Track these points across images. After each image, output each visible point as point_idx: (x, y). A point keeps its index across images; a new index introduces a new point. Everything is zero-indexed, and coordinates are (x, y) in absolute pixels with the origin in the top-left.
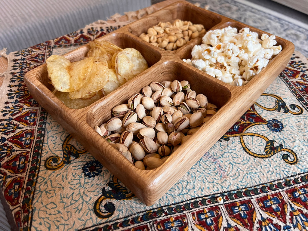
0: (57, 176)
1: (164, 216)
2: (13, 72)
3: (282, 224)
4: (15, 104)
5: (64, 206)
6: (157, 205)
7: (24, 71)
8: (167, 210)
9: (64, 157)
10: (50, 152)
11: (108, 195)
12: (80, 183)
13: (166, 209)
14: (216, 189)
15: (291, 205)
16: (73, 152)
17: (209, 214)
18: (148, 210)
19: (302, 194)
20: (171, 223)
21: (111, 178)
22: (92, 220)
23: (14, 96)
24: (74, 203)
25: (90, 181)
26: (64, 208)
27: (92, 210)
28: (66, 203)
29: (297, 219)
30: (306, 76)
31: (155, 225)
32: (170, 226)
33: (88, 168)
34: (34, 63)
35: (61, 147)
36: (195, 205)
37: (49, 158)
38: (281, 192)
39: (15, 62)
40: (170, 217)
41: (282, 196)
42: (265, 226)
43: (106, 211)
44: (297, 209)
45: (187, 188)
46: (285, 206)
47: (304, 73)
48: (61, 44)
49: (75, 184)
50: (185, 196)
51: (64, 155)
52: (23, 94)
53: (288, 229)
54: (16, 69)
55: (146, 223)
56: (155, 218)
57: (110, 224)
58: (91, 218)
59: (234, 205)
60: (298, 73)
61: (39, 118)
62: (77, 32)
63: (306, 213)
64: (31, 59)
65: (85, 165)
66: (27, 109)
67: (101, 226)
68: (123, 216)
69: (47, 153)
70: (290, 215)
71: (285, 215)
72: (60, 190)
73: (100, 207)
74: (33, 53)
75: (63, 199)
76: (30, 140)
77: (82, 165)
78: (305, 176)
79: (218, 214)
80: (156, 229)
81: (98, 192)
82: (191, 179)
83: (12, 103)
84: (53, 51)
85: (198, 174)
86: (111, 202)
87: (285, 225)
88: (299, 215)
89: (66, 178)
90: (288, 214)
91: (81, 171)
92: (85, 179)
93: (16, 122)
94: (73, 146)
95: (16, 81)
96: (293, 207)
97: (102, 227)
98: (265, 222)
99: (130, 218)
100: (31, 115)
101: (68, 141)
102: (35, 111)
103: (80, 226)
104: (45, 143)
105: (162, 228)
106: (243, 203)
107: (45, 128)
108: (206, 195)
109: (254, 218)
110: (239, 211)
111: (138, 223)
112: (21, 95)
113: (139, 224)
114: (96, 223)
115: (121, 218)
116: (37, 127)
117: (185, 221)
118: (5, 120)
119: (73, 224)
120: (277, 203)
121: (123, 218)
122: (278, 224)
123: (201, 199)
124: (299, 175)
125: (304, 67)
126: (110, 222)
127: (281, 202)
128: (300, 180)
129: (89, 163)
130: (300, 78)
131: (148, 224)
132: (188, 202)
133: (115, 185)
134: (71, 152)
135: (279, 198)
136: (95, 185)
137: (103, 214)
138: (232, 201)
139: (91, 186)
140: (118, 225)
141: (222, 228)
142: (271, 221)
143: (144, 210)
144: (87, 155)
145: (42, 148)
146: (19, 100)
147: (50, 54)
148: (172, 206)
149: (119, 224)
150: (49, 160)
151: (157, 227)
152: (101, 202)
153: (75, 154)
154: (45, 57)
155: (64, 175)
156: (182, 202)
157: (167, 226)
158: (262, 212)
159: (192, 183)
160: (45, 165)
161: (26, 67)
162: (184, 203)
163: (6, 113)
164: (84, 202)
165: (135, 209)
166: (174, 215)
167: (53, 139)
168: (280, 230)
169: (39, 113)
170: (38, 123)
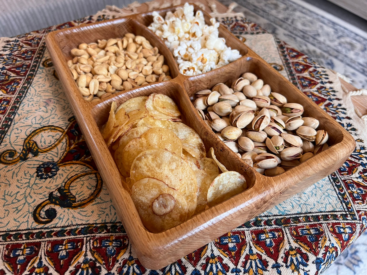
0: (7, 172)
1: (106, 233)
3: (232, 266)
5: (5, 203)
6: (102, 220)
7: (13, 53)
8: (111, 228)
9: (22, 152)
10: (9, 145)
11: (54, 200)
12: (29, 183)
13: (110, 226)
15: (251, 247)
16: (33, 149)
18: (90, 224)
19: (269, 238)
20: (110, 241)
21: (64, 184)
22: (28, 223)
24: (16, 203)
25: (40, 182)
26: (4, 206)
27: (31, 213)
28: (7, 201)
29: (252, 264)
30: (331, 106)
31: (92, 241)
32: (108, 244)
33: (43, 169)
34: (26, 46)
35: (23, 141)
37: (5, 151)
38: (246, 232)
39: (7, 43)
40: (111, 235)
41: (245, 235)
42: (212, 264)
43: (46, 217)
44: (257, 253)
46: (244, 248)
47: (331, 102)
49: (23, 183)
51: (22, 151)
53: (236, 273)
54: (6, 50)
55: (83, 237)
56: (94, 233)
57: (45, 231)
58: (28, 221)
60: (324, 100)
61: (10, 107)
62: (85, 18)
63: (265, 259)
64: (25, 42)
65: (42, 165)
67: (35, 231)
68: (62, 225)
69: (6, 145)
70: (244, 258)
71: (239, 257)
72: (6, 186)
73: (41, 211)
74: (29, 36)
75: (6, 196)
77: (38, 164)
78: (282, 219)
80: (91, 245)
81: (45, 195)
86: (54, 208)
87: (235, 267)
88: (255, 260)
89: (17, 174)
91: (35, 170)
92: (36, 179)
94: (35, 142)
96: (252, 250)
97: (36, 233)
98: (214, 260)
99: (68, 228)
100: (4, 103)
101: (33, 136)
102: (9, 98)
103: (13, 227)
104: (7, 135)
105: (98, 245)
107: (13, 119)
109: (203, 253)
111: (74, 235)
113: (75, 237)
114: (31, 227)
115: (59, 227)
116: (5, 116)
117: (126, 242)
119: (7, 223)
120: (235, 242)
121: (60, 227)
122: (227, 265)
124: (275, 217)
125: (334, 95)
126: (46, 228)
127: (241, 241)
128: (274, 222)
129: (46, 164)
130: (323, 107)
131: (85, 238)
133: (65, 191)
134: (32, 149)
135: (241, 237)
136: (44, 187)
137: (41, 220)
139: (40, 188)
140: (53, 234)
142: (221, 260)
143: (85, 223)
144: (46, 155)
145: (3, 140)
148: (118, 225)
149: (55, 232)
150: (5, 153)
151: (93, 243)
152: (44, 206)
153: (35, 152)
154: (40, 41)
155: (16, 172)
157: (104, 244)
158: (215, 249)
161: (17, 49)
164: (26, 204)
165: (76, 220)
166: (117, 234)
167: (17, 132)
168: (228, 271)
169: (12, 102)
170: (8, 112)
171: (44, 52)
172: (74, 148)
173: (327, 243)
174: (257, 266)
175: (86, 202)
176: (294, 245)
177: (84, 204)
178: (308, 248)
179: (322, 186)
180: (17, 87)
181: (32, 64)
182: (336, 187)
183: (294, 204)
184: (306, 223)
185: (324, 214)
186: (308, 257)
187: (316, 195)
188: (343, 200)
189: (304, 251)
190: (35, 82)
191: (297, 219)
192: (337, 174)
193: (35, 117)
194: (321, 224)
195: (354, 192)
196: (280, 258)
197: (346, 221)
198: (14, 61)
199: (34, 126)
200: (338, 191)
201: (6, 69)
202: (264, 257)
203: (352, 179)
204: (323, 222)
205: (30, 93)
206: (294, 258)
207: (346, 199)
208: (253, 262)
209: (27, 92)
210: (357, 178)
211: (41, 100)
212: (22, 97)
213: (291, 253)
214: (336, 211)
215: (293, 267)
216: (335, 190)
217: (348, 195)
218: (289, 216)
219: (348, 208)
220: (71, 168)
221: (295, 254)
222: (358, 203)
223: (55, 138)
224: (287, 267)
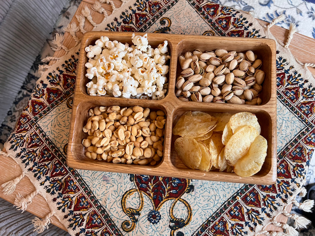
0: (136, 233)
1: (212, 223)
2: (29, 168)
3: (275, 195)
4: (61, 197)
6: (205, 219)
7: (36, 161)
8: (212, 219)
10: (119, 220)
11: (174, 228)
12: (153, 230)
14: (233, 191)
16: (134, 212)
17: (235, 209)
18: (202, 225)
19: (281, 169)
20: (218, 225)
21: (170, 217)
23: (53, 190)
25: (158, 225)
31: (210, 231)
32: (218, 227)
33: (151, 218)
34: (36, 149)
35: (124, 212)
36: (225, 208)
39: (20, 157)
40: (215, 222)
42: (267, 201)
44: (281, 181)
45: (216, 199)
48: (39, 112)
49: (151, 232)
50: (217, 205)
51: (130, 218)
52: (58, 185)
53: (279, 196)
54: (28, 163)
56: (207, 227)
59: (246, 196)
61: (90, 200)
62: (40, 87)
64: (30, 146)
66: (74, 196)
71: (275, 188)
74: (25, 138)
76: (99, 218)
78: (281, 154)
79: (239, 207)
81: (168, 229)
82: (216, 193)
83: (58, 197)
84: (40, 126)
85: (218, 186)
86: (178, 231)
90: (277, 187)
91: (148, 222)
92: (155, 225)
93: (78, 212)
94: (130, 208)
95: (41, 176)
96: (279, 181)
98: (266, 198)
99: (195, 234)
100: (82, 200)
101: (124, 206)
102: (81, 195)
104: (111, 216)
105: (215, 231)
106: (250, 193)
107: (101, 205)
108: (229, 198)
109: (259, 199)
110: (250, 198)
112: (57, 186)
116: (94, 207)
117: (224, 220)
118: (69, 215)
122: (273, 196)
123: (227, 202)
124: (277, 156)
128: (278, 159)
129: (150, 214)
131: (206, 233)
132: (221, 208)
133: (174, 220)
136: (163, 226)
138: (244, 195)
141: (245, 214)
142: (268, 195)
143: (199, 226)
144: (144, 210)
145: (112, 221)
146: (61, 192)
147: (39, 130)
148: (214, 215)
150: (123, 226)
151: (211, 231)
152: (173, 234)
153: (137, 213)
154: (39, 136)
155: (141, 230)
156: (218, 210)
157: (216, 228)
158: (262, 193)
159: (218, 195)
160: (124, 230)
161: (33, 156)
162: (219, 210)
163: (62, 208)
165: (194, 228)
166: (217, 220)
167: (113, 210)
168: (275, 198)
169: (86, 196)
170: (92, 203)
171: (54, 144)
172: (154, 195)
173: (307, 151)
174: (285, 187)
175: (189, 217)
176: (294, 164)
177: (189, 219)
178: (301, 161)
179: (288, 118)
180: (74, 184)
181: (59, 160)
182: (295, 114)
183: (281, 140)
184: (292, 148)
185: (297, 135)
186: (303, 165)
187: (288, 126)
188: (302, 120)
189: (300, 164)
190: (80, 172)
191: (287, 149)
192: (291, 104)
193: (112, 195)
194: (299, 143)
195: (305, 111)
196: (292, 175)
197: (309, 132)
198: (45, 167)
199: (117, 199)
200: (297, 116)
201: (50, 178)
202: (285, 180)
203: (301, 102)
204: (299, 141)
205: (88, 182)
206: (298, 171)
207: (303, 118)
208: (282, 186)
209: (85, 182)
210: (302, 99)
211: (100, 181)
212: (86, 188)
213: (295, 169)
214: (303, 130)
215: (299, 175)
216: (295, 116)
217: (303, 114)
218: (283, 150)
219: (307, 123)
220: (164, 206)
221: (297, 168)
222: (310, 116)
223: (136, 197)
224: (297, 177)
